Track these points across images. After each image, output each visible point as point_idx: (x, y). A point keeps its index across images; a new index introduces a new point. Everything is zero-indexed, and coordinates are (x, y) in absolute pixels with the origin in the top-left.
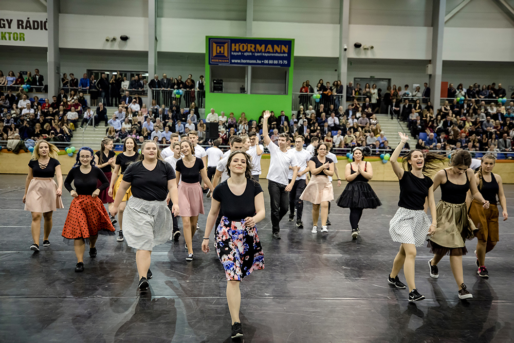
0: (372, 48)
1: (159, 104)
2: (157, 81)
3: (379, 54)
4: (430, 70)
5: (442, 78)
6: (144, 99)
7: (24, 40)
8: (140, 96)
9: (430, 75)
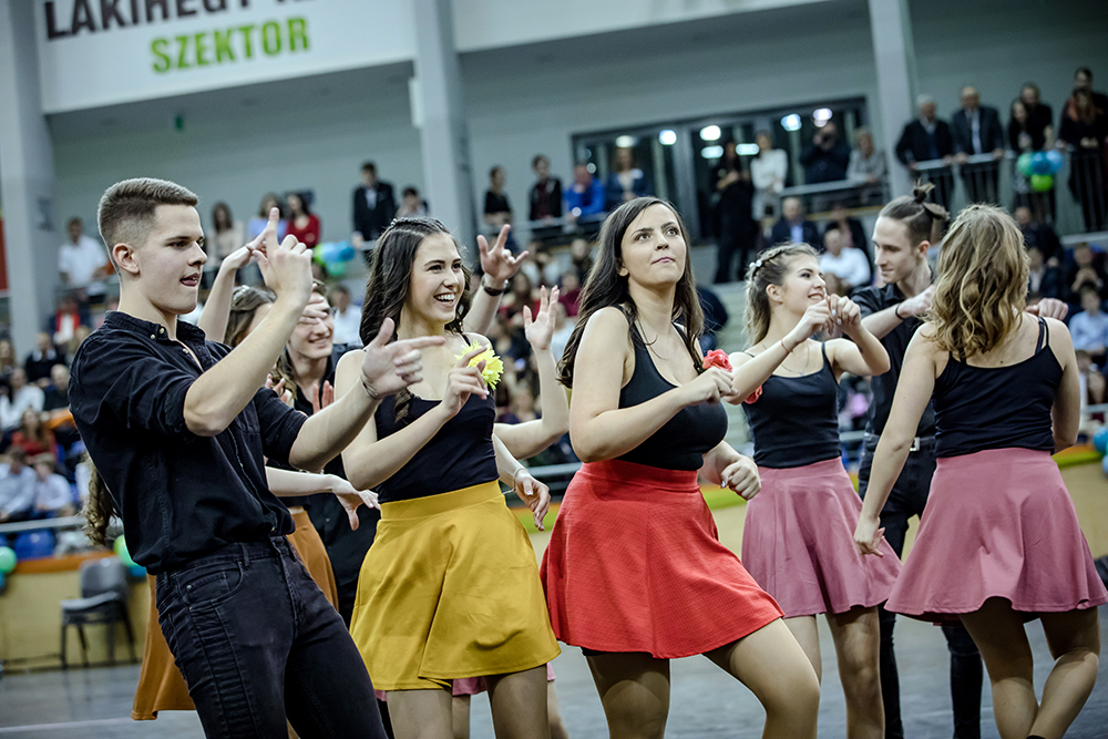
7: (306, 45)
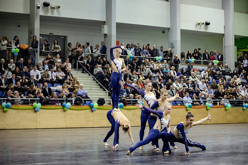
0: (59, 7)
3: (64, 13)
4: (105, 30)
5: (117, 37)
9: (105, 35)
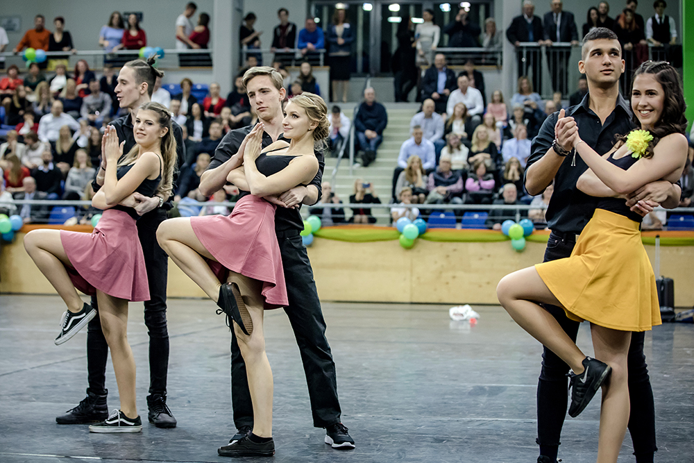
1: (537, 87)
2: (530, 21)
6: (489, 76)
8: (478, 68)
